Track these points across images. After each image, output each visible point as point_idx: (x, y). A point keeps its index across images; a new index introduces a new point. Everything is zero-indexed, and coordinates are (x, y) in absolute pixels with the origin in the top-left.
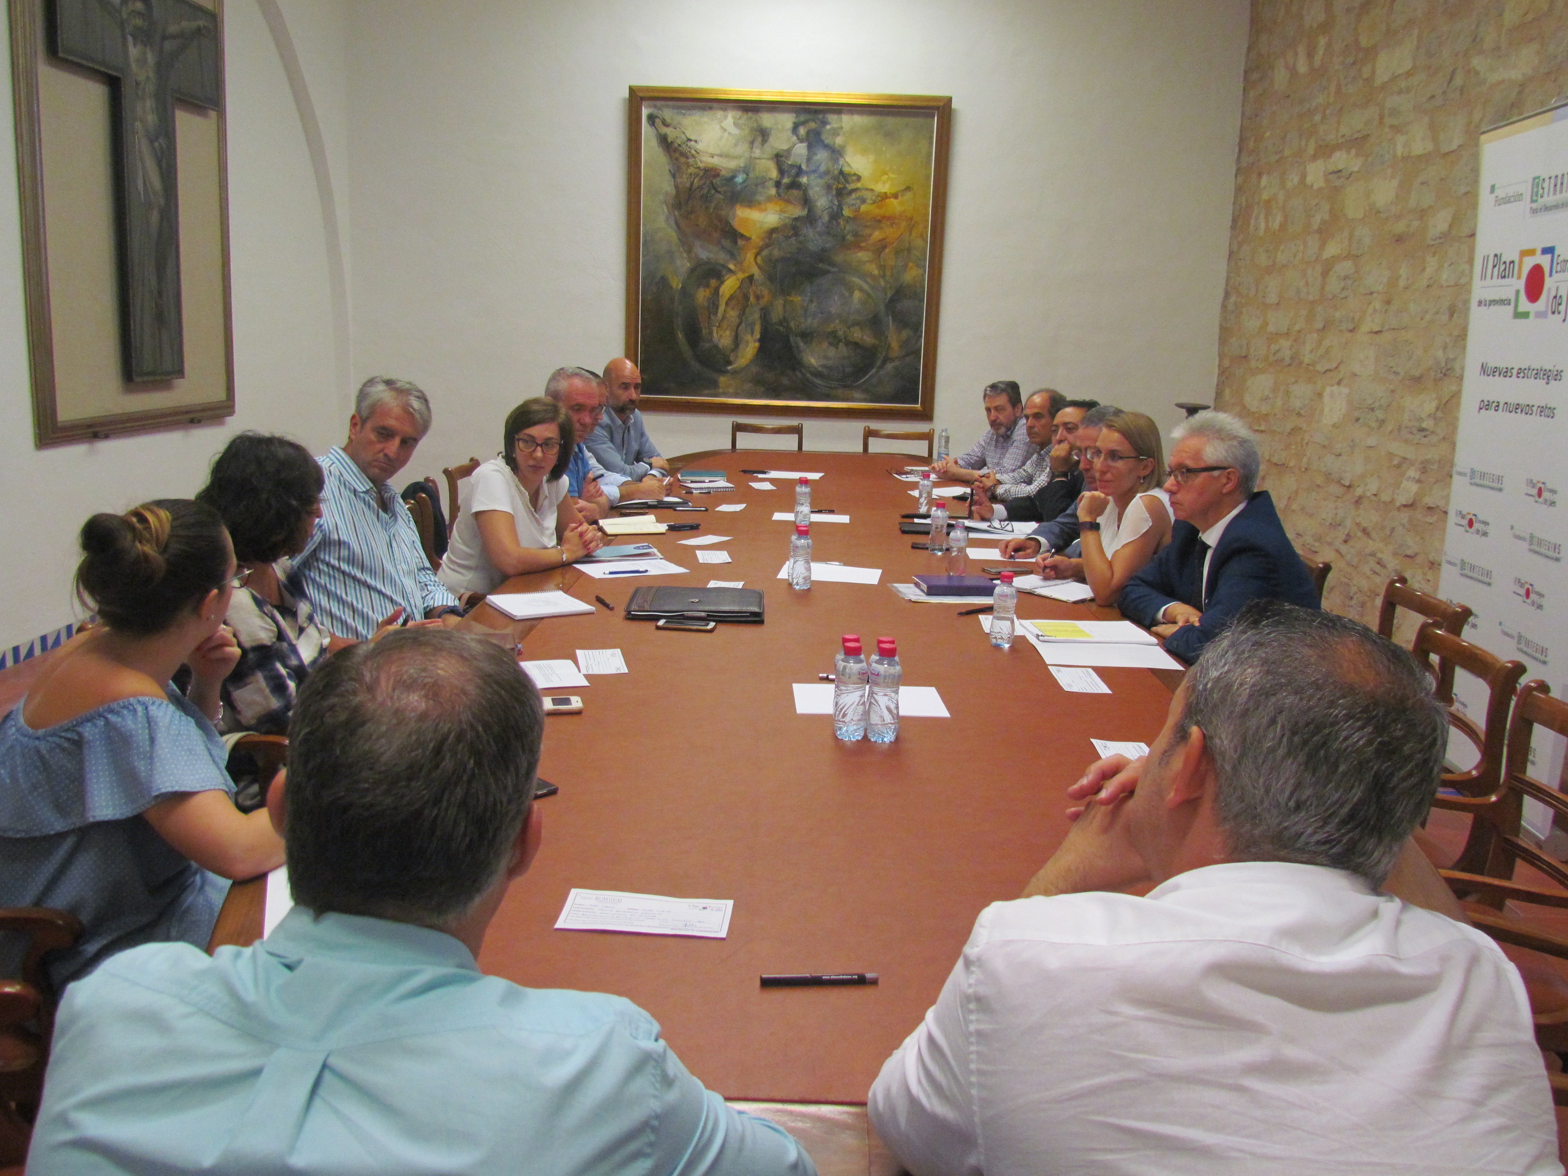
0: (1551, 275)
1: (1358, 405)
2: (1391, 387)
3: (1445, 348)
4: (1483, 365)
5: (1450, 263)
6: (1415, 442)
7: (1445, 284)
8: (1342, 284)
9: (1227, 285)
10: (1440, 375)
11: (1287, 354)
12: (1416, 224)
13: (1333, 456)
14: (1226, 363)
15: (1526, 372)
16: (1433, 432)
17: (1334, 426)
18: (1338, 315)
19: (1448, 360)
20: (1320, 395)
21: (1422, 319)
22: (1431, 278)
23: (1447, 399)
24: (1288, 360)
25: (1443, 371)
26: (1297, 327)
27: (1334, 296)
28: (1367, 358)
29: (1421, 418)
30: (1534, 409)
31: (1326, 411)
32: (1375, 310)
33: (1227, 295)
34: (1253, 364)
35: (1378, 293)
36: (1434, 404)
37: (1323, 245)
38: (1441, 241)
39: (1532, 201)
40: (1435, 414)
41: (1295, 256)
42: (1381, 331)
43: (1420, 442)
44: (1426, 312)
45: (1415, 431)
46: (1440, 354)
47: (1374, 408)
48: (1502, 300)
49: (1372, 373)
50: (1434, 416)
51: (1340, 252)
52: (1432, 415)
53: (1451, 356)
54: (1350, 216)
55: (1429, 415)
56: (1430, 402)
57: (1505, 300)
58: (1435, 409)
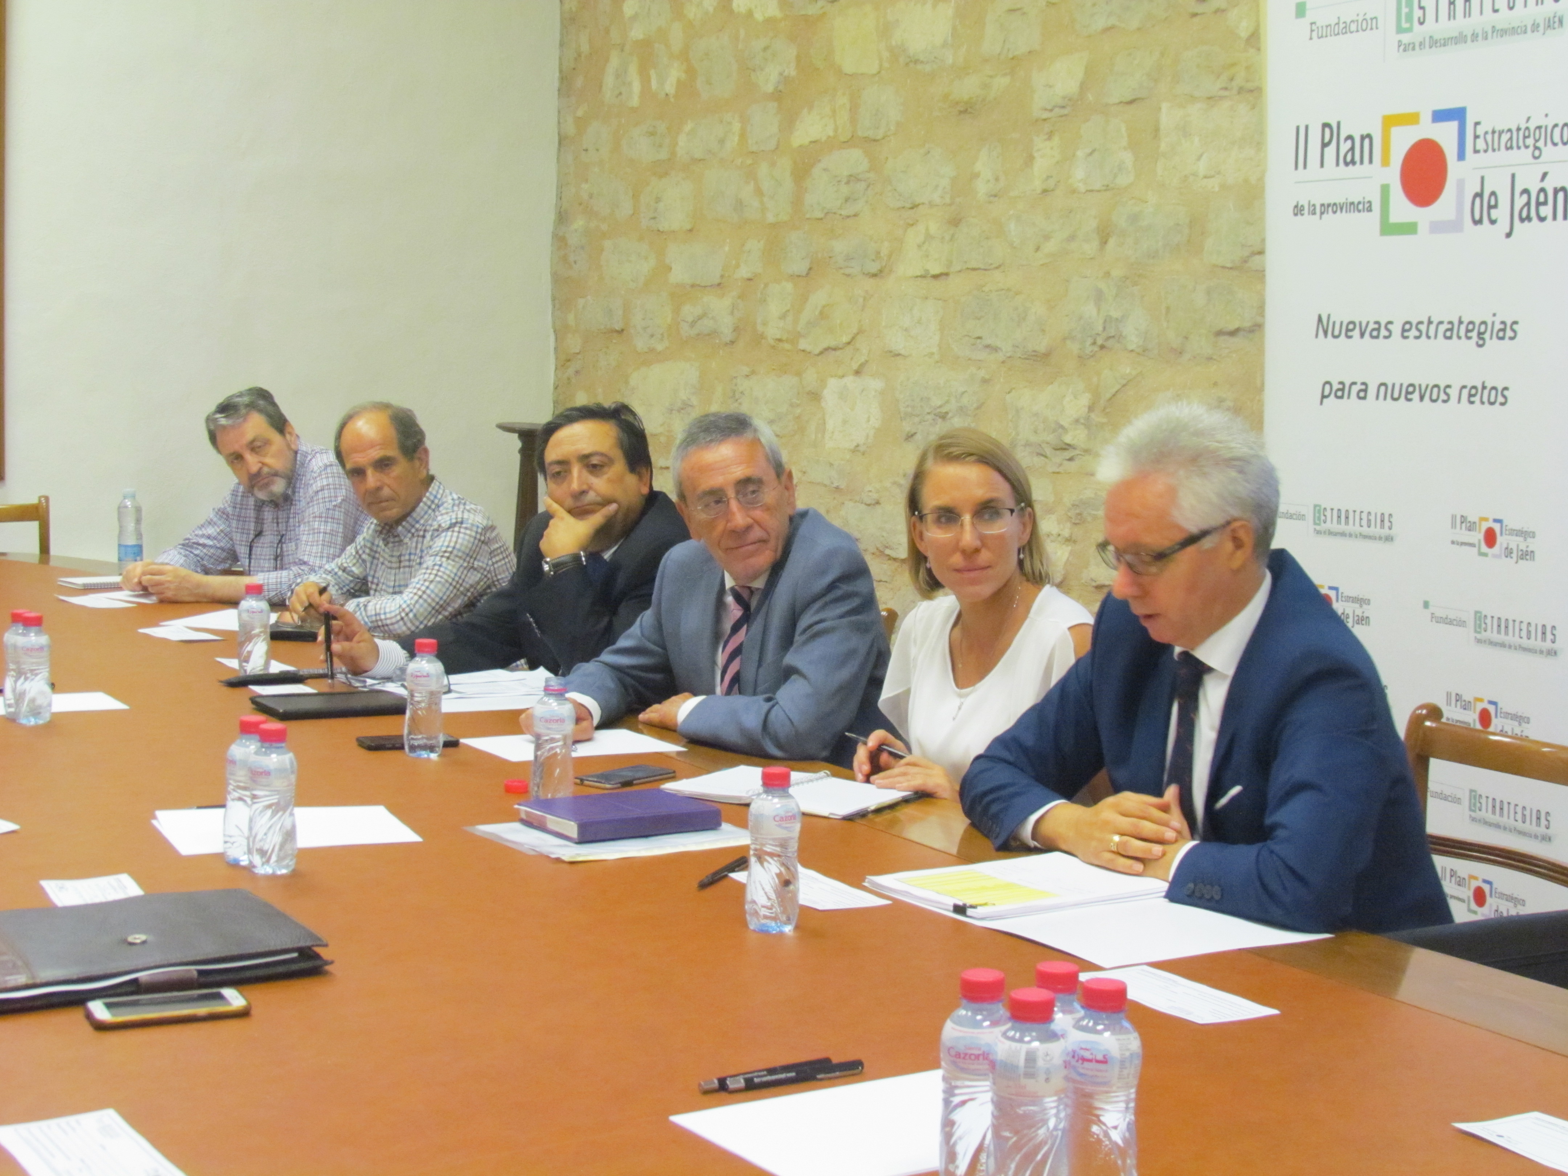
0: (1461, 156)
1: (909, 410)
2: (982, 373)
3: (1099, 297)
4: (1320, 319)
5: (1088, 151)
6: (1051, 469)
7: (1082, 188)
8: (845, 190)
9: (560, 198)
10: (1089, 349)
11: (726, 325)
12: (1001, 82)
13: (863, 507)
14: (574, 343)
15: (1423, 328)
16: (1087, 451)
17: (856, 450)
18: (840, 247)
19: (1107, 321)
20: (815, 396)
21: (1038, 249)
22: (1048, 177)
23: (1114, 390)
24: (727, 332)
25: (1100, 341)
26: (744, 272)
27: (827, 214)
28: (919, 322)
29: (1062, 427)
30: (1453, 392)
31: (831, 424)
32: (929, 237)
33: (562, 217)
34: (640, 344)
35: (931, 205)
36: (1085, 400)
37: (789, 122)
38: (1065, 111)
39: (1400, 30)
40: (1088, 418)
41: (722, 141)
42: (947, 274)
43: (1061, 470)
44: (1047, 238)
45: (1048, 451)
46: (1090, 310)
47: (947, 413)
48: (1352, 203)
49: (935, 350)
50: (1085, 422)
51: (831, 134)
52: (1082, 421)
53: (1115, 314)
54: (848, 68)
55: (1077, 421)
56: (1075, 398)
57: (1359, 203)
58: (1087, 410)
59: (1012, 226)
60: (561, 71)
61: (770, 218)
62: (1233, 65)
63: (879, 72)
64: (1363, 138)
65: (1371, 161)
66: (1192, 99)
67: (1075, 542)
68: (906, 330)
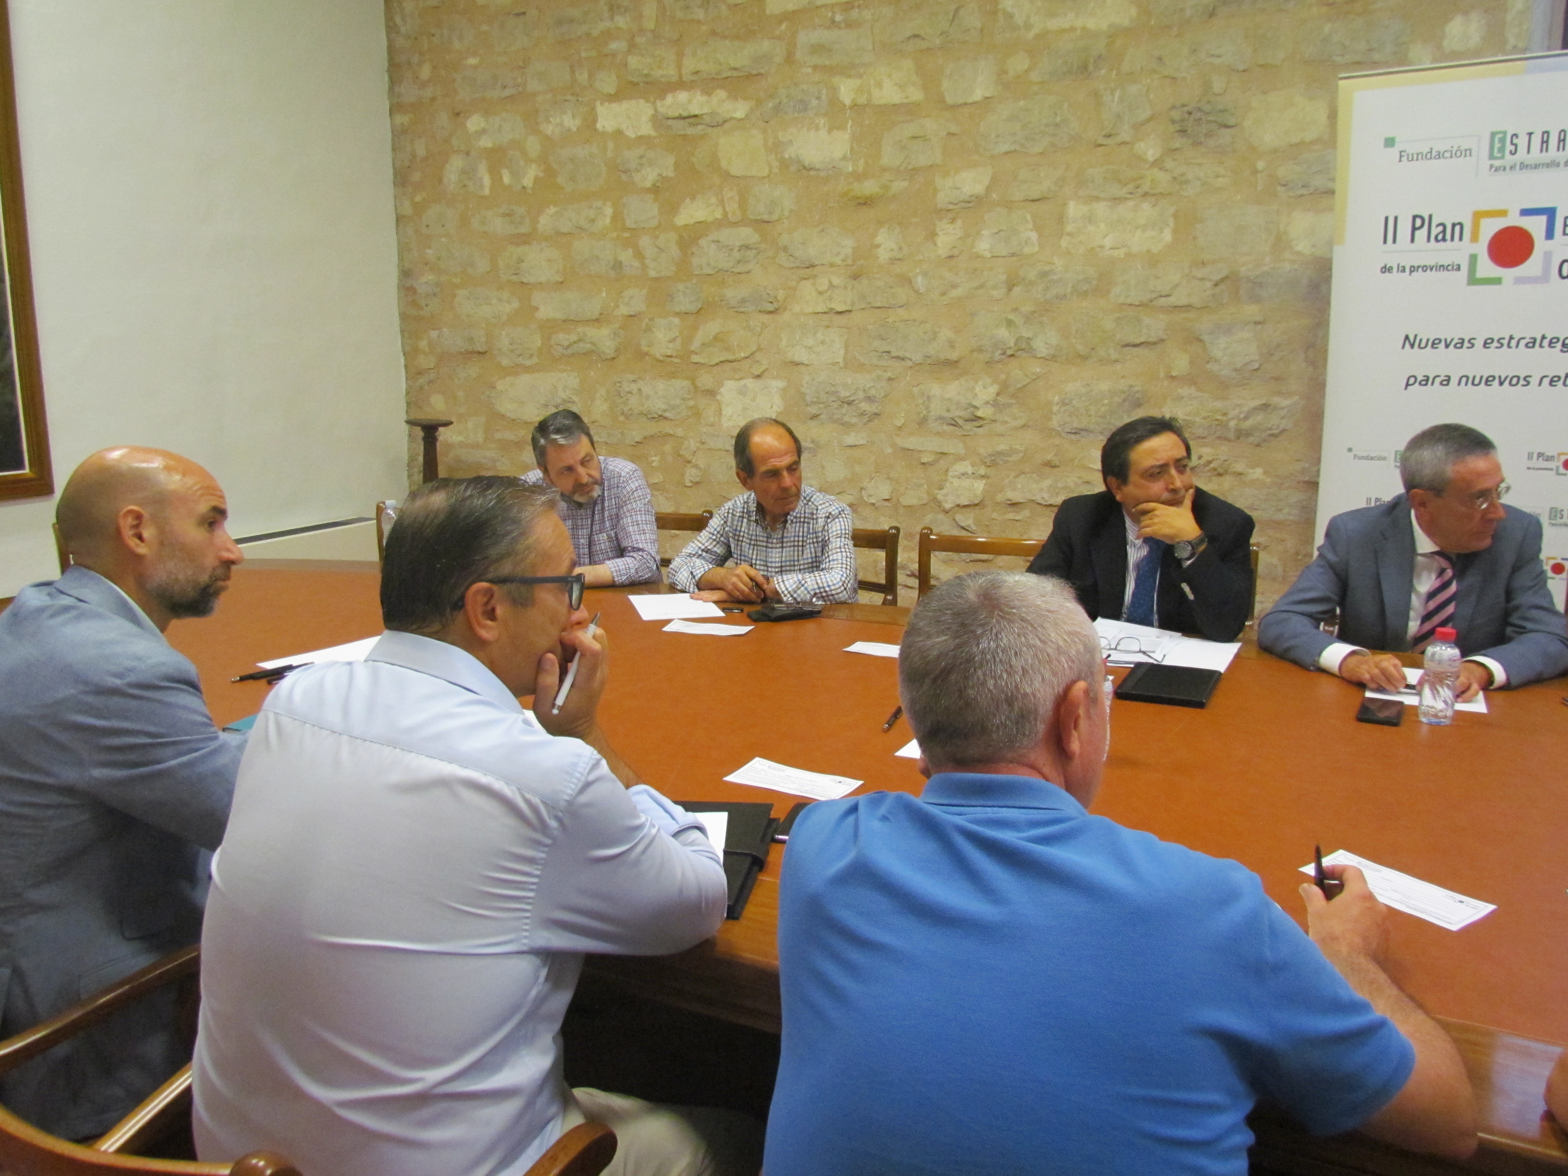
0: (1549, 238)
2: (890, 374)
4: (1407, 338)
10: (997, 357)
11: (606, 346)
12: (901, 185)
14: (428, 361)
15: (1505, 341)
16: (996, 420)
18: (731, 293)
19: (1018, 339)
20: (710, 393)
21: (944, 294)
22: (953, 248)
23: (1024, 383)
24: (607, 352)
25: (1010, 352)
26: (625, 311)
27: (717, 271)
28: (823, 342)
29: (973, 406)
30: (1534, 380)
31: (728, 409)
32: (831, 287)
34: (506, 361)
36: (993, 389)
39: (1492, 158)
40: (995, 400)
43: (973, 433)
45: (959, 421)
46: (1003, 333)
47: (854, 401)
48: (1443, 266)
49: (840, 360)
50: (995, 404)
51: (719, 216)
52: (991, 402)
53: (1026, 334)
54: (734, 171)
55: (987, 403)
56: (985, 387)
57: (1449, 265)
58: (995, 395)
59: (920, 279)
60: (394, 168)
61: (652, 274)
62: (1142, 178)
63: (769, 176)
64: (1454, 225)
65: (1461, 239)
66: (1097, 199)
67: (988, 477)
68: (810, 348)
